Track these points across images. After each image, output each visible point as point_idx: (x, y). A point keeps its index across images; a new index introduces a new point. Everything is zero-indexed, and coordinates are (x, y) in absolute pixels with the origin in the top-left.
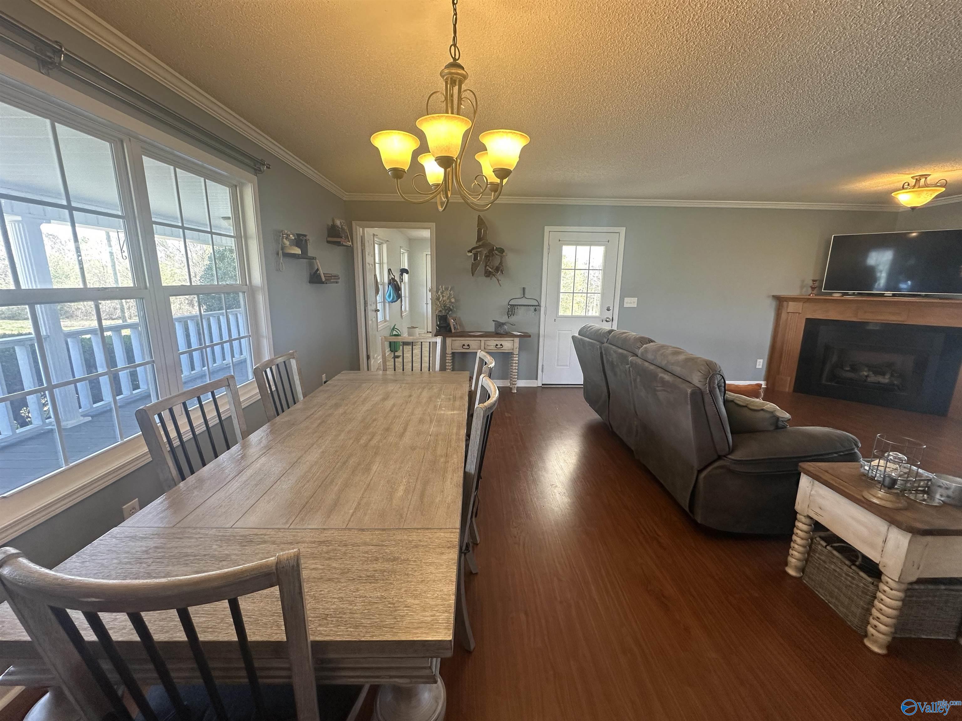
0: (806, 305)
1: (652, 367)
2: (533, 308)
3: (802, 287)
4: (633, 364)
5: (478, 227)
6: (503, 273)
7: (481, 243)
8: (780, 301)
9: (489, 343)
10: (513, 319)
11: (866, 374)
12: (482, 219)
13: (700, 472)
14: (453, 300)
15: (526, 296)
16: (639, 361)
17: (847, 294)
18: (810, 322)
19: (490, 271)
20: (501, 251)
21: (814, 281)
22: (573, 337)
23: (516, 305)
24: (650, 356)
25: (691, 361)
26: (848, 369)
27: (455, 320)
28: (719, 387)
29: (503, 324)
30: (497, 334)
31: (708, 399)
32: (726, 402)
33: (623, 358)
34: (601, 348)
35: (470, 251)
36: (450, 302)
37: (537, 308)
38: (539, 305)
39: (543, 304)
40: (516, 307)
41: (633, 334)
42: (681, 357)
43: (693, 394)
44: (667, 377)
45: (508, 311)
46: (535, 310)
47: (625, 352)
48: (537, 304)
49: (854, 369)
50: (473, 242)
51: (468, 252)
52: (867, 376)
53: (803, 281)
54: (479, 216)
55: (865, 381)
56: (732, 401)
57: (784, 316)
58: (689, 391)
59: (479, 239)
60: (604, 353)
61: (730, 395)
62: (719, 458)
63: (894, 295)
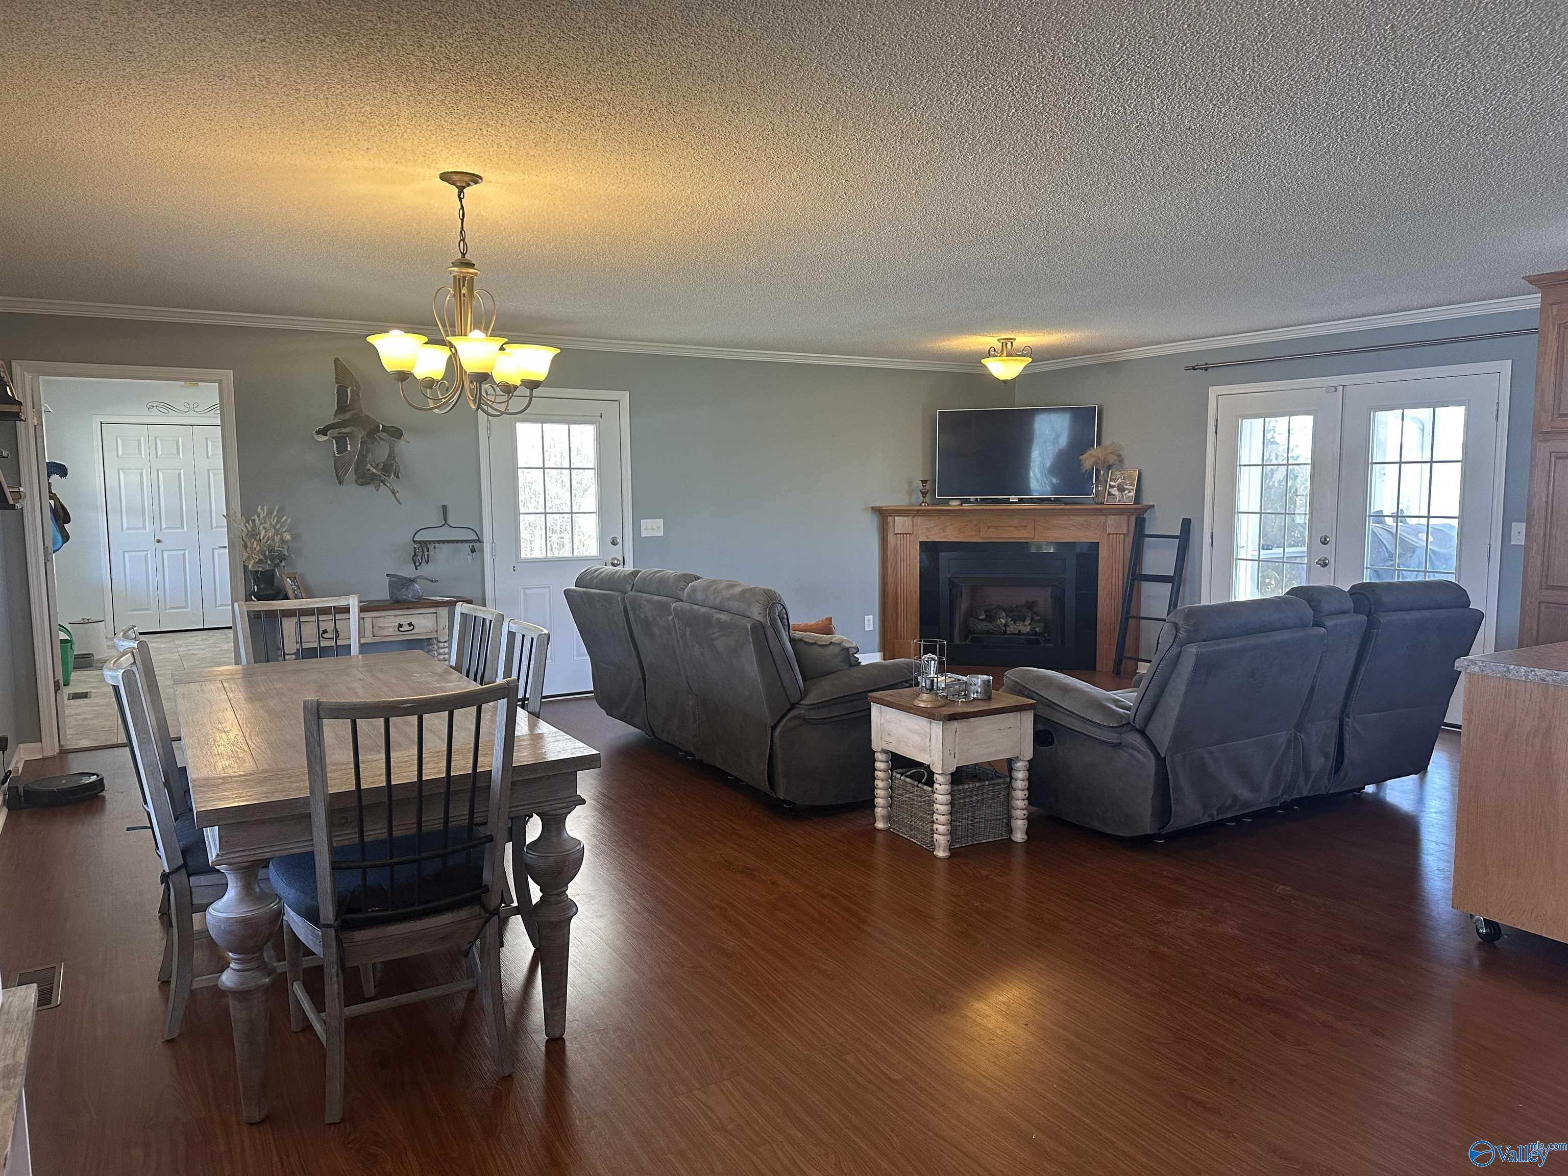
0: (919, 520)
1: (704, 610)
2: (467, 547)
3: (910, 492)
4: (678, 613)
5: (337, 382)
6: (398, 477)
7: (346, 416)
8: (883, 515)
9: (381, 623)
10: (426, 570)
11: (1003, 621)
12: (344, 368)
13: (774, 728)
14: (288, 537)
15: (450, 522)
16: (686, 606)
17: (967, 501)
18: (930, 549)
19: (373, 474)
20: (396, 433)
21: (924, 482)
22: (567, 593)
23: (430, 542)
24: (700, 596)
25: (747, 594)
26: (983, 617)
27: (294, 579)
28: (781, 619)
29: (412, 581)
30: (397, 603)
31: (770, 633)
32: (792, 641)
33: (663, 608)
34: (623, 601)
35: (323, 432)
36: (282, 540)
37: (475, 545)
38: (479, 541)
39: (487, 537)
40: (431, 547)
41: (670, 572)
42: (738, 590)
43: (754, 628)
44: (724, 617)
45: (415, 555)
46: (473, 550)
47: (665, 598)
48: (475, 538)
49: (991, 617)
50: (327, 413)
51: (318, 433)
52: (1006, 625)
53: (910, 483)
54: (336, 360)
55: (1005, 632)
56: (801, 640)
57: (891, 538)
58: (749, 626)
59: (342, 408)
60: (629, 607)
61: (798, 634)
62: (793, 706)
63: (1020, 501)
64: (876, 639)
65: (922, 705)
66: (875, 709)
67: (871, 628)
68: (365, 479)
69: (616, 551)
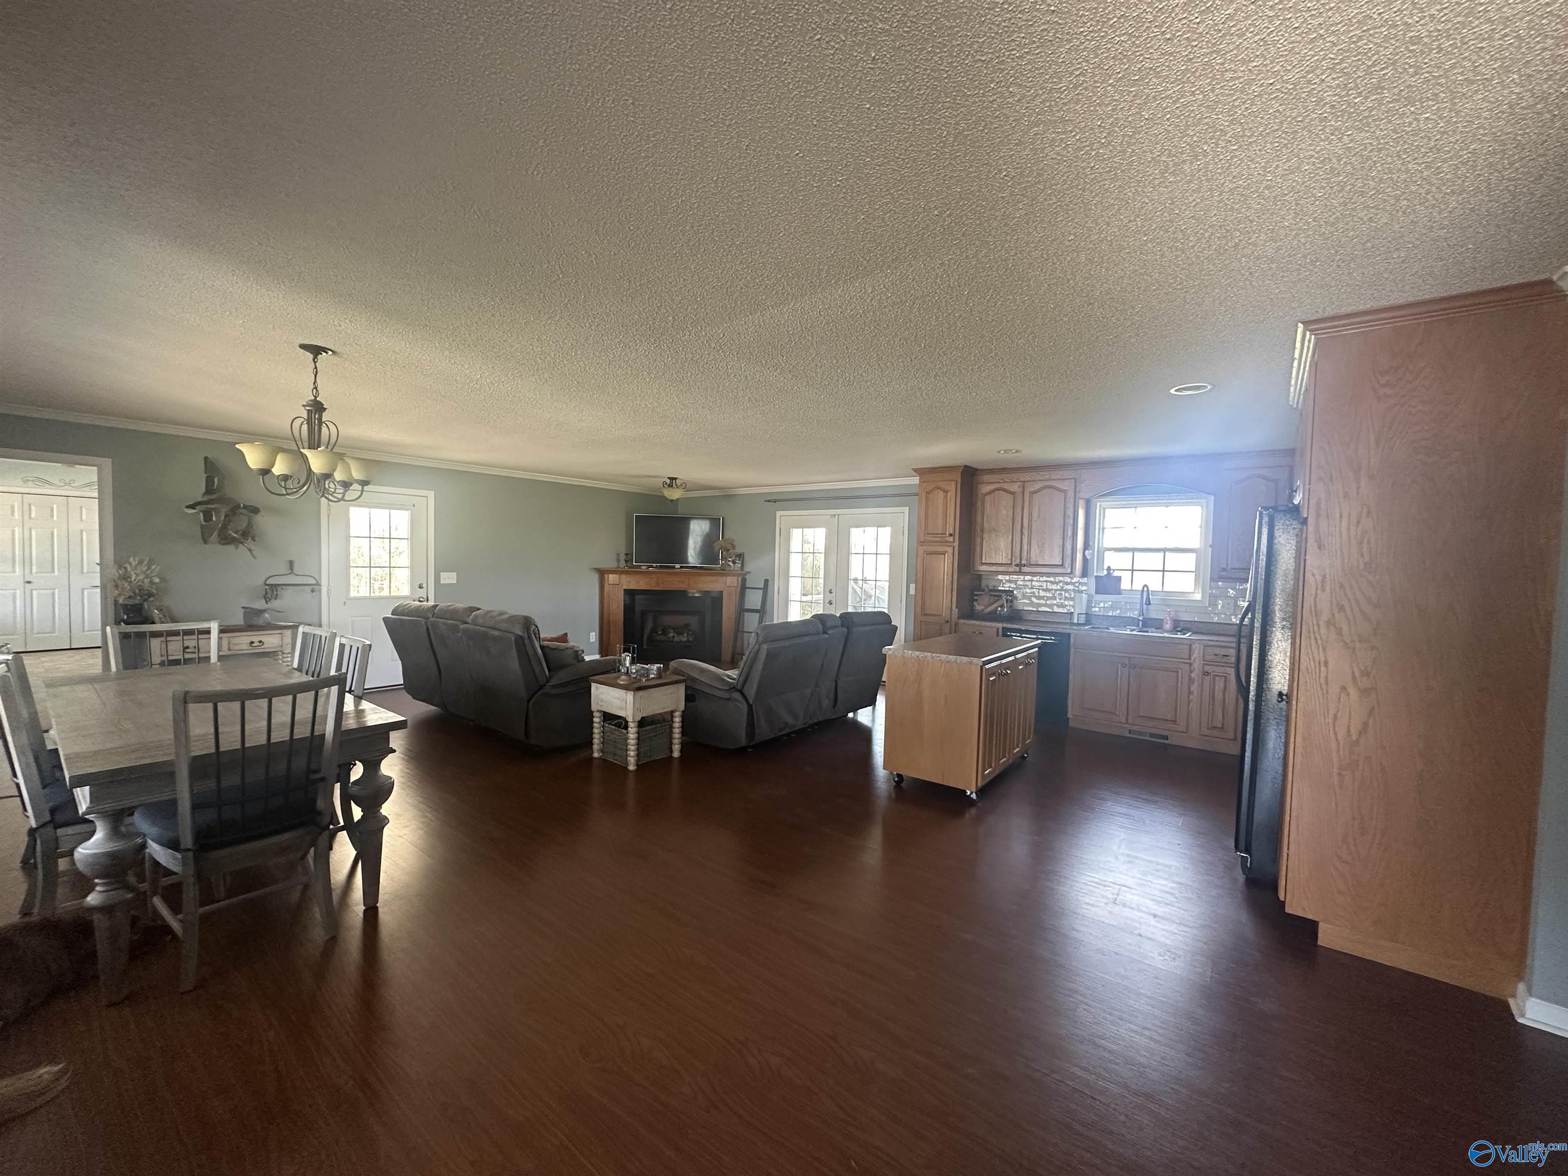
0: (623, 576)
1: (483, 629)
2: (308, 588)
3: (618, 560)
4: (464, 631)
5: (206, 473)
6: (254, 540)
7: (213, 497)
8: (602, 573)
9: (235, 641)
10: (275, 604)
11: (672, 635)
12: (212, 463)
13: (529, 701)
14: (157, 580)
15: (295, 572)
16: (471, 627)
17: (652, 567)
18: (630, 593)
19: (235, 537)
20: (256, 511)
21: (627, 555)
22: (385, 620)
23: (279, 585)
24: (480, 621)
25: (513, 619)
26: (660, 633)
27: (160, 610)
28: (535, 634)
29: (262, 611)
30: (250, 627)
31: (527, 642)
32: (542, 648)
33: (455, 628)
34: (426, 623)
35: (192, 507)
36: (151, 582)
37: (315, 588)
38: (319, 584)
39: (324, 582)
40: (279, 588)
41: (460, 605)
42: (506, 616)
43: (516, 639)
44: (496, 633)
45: (266, 593)
46: (313, 591)
47: (456, 622)
48: (315, 582)
49: (665, 632)
52: (673, 637)
53: (618, 553)
54: (206, 458)
55: (672, 641)
56: (547, 647)
57: (606, 587)
58: (513, 638)
59: (209, 490)
60: (430, 628)
61: (546, 643)
62: (541, 687)
63: (681, 567)
64: (597, 646)
65: (621, 683)
66: (594, 685)
67: (594, 640)
68: (226, 540)
69: (422, 593)
